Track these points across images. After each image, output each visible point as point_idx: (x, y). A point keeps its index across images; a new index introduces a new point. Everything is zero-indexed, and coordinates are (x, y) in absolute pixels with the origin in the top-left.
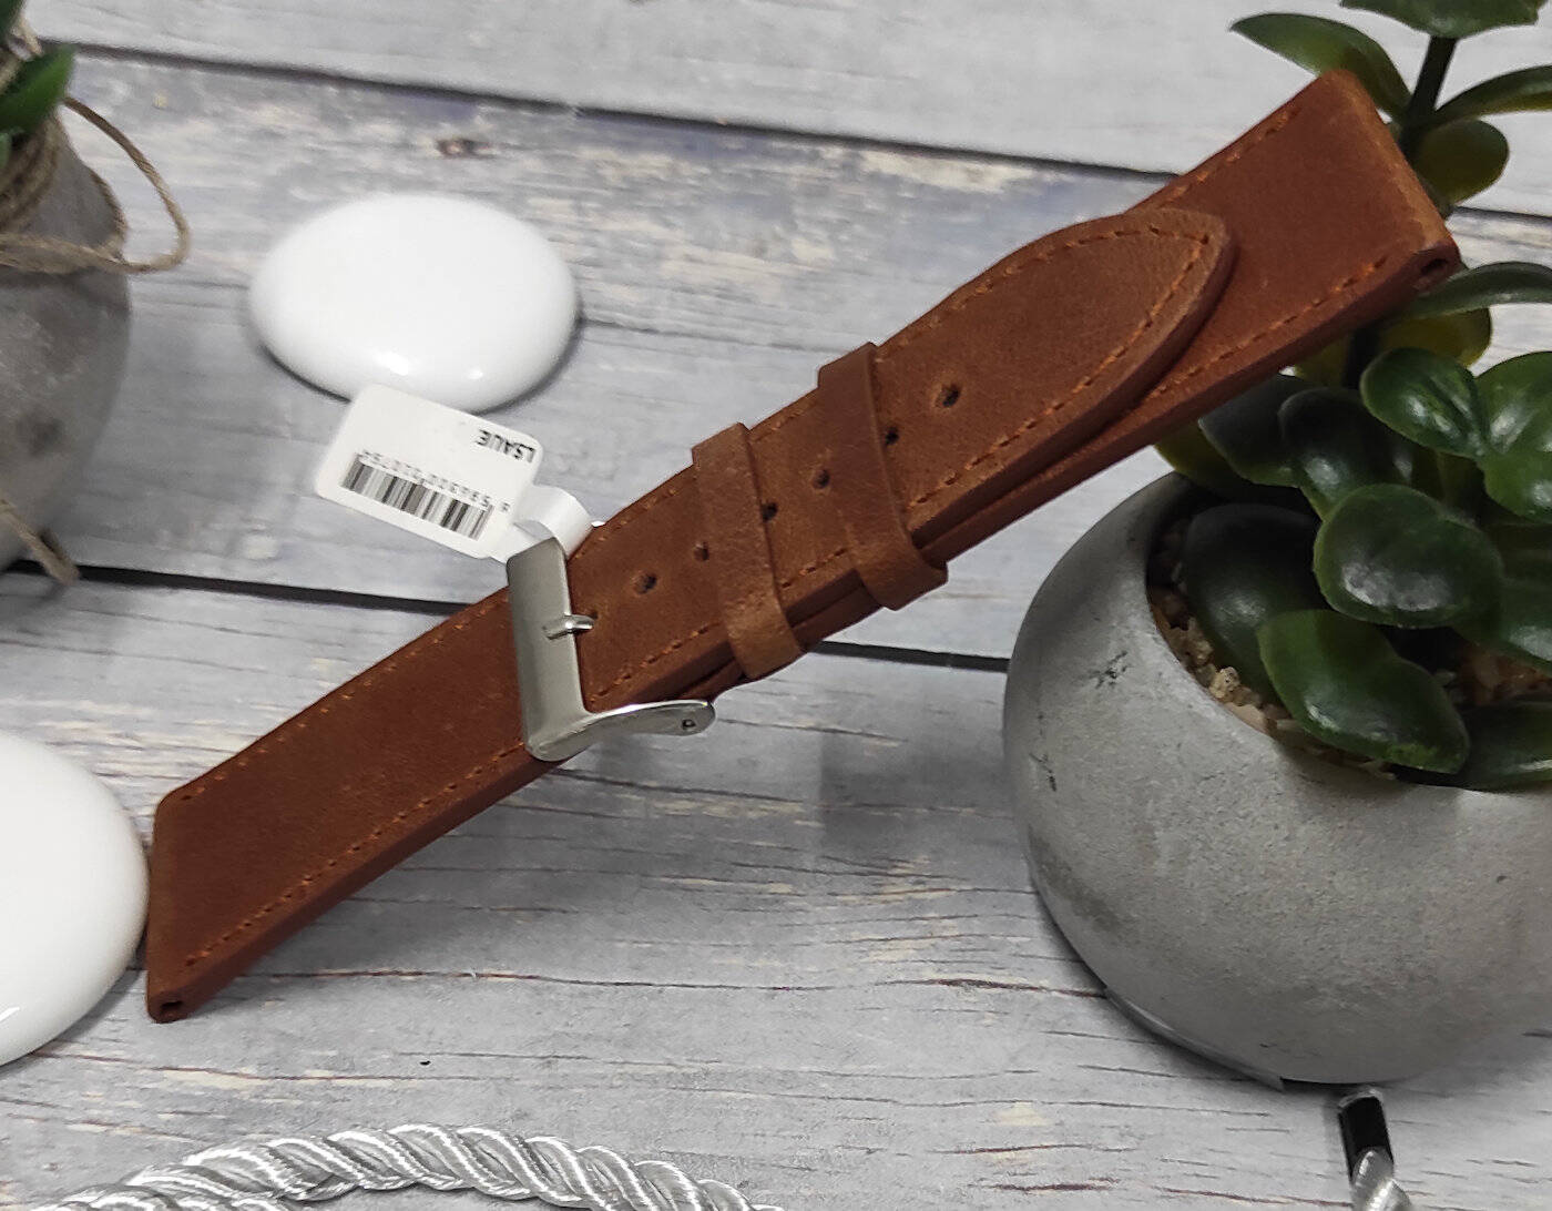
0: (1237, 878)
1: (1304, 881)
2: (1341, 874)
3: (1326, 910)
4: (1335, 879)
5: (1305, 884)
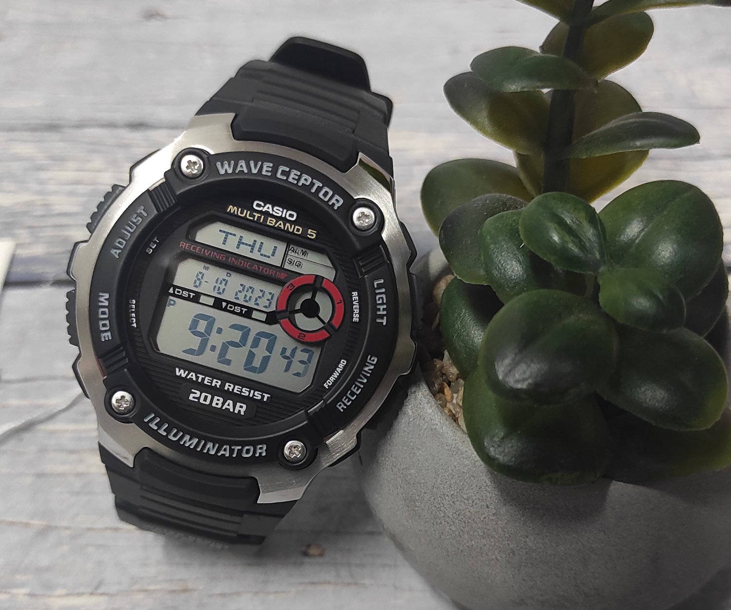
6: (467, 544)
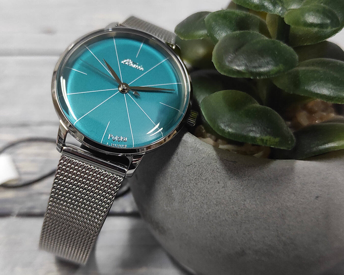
0: (205, 206)
3: (244, 216)
4: (245, 203)
5: (233, 206)
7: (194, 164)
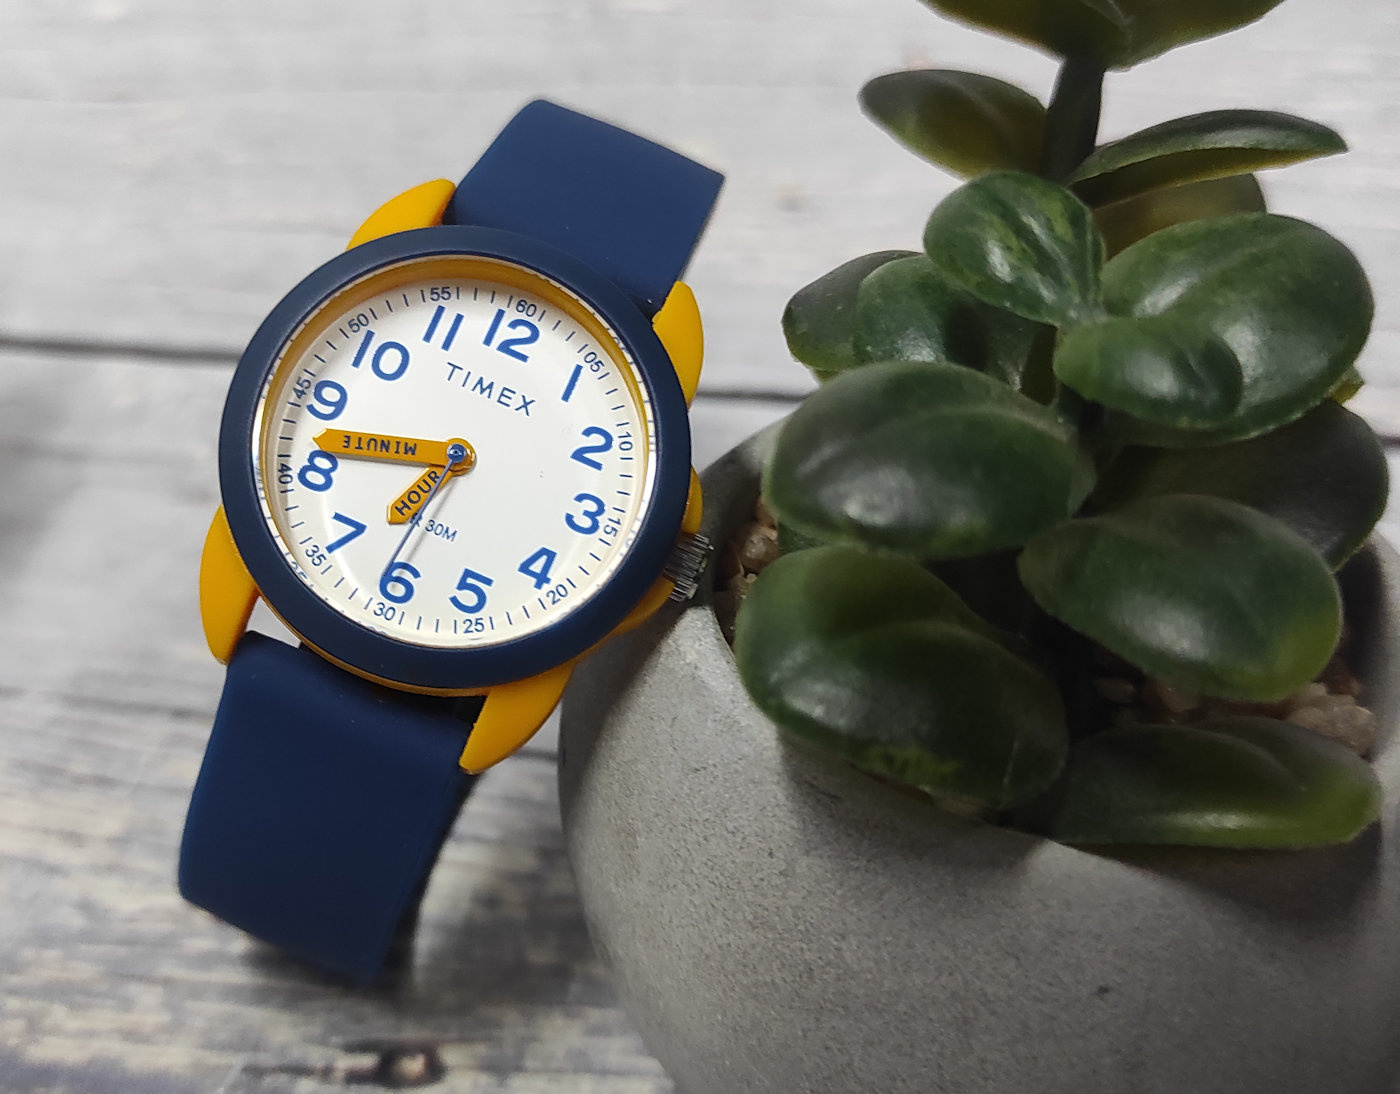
0: (720, 921)
1: (801, 940)
2: (853, 941)
3: (831, 990)
5: (804, 945)
6: (720, 941)
7: (712, 769)
